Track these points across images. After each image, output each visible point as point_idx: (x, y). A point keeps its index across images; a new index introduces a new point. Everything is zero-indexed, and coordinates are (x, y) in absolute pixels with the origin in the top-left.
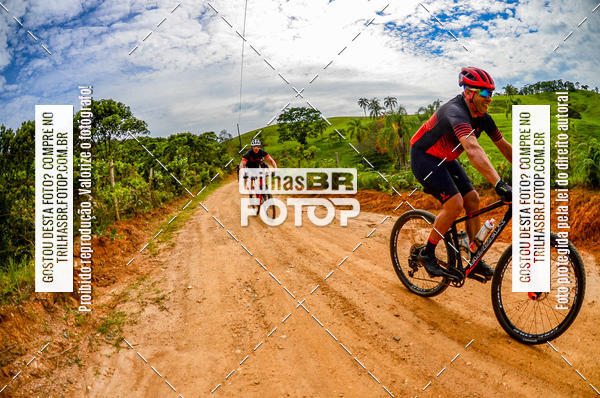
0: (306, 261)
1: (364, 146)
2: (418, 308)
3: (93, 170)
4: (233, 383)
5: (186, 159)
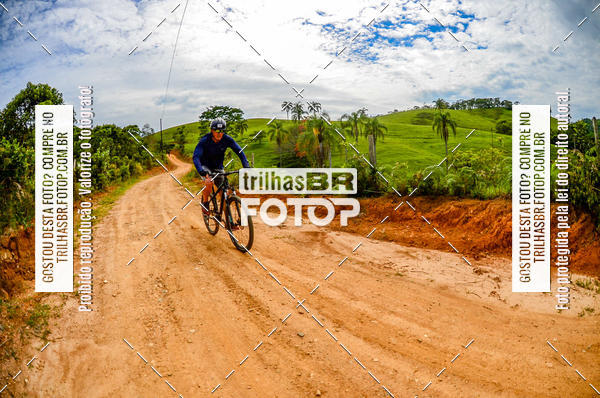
0: (215, 259)
1: (283, 149)
2: (323, 307)
3: (23, 158)
4: (148, 375)
5: (108, 152)
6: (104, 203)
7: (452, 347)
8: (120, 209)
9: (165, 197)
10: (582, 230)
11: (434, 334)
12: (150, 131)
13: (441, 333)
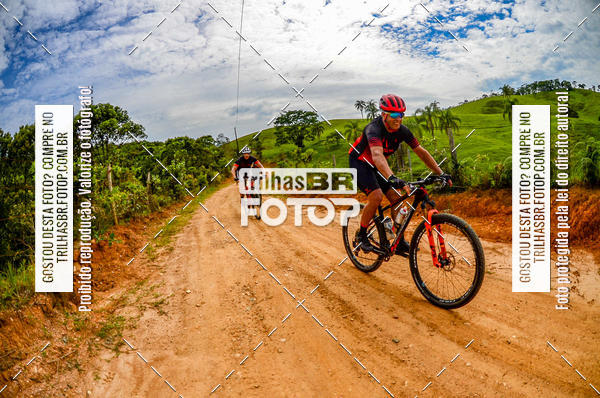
0: (305, 264)
2: (417, 310)
4: (233, 386)
5: (183, 163)
6: (183, 213)
8: (201, 218)
11: (522, 334)
12: (225, 140)
13: (528, 332)
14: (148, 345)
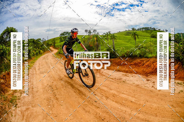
0: (67, 79)
1: (86, 44)
2: (102, 92)
3: (6, 50)
5: (32, 47)
6: (31, 63)
7: (141, 103)
8: (36, 64)
9: (50, 60)
10: (179, 67)
12: (44, 40)
13: (138, 99)
14: (24, 104)
